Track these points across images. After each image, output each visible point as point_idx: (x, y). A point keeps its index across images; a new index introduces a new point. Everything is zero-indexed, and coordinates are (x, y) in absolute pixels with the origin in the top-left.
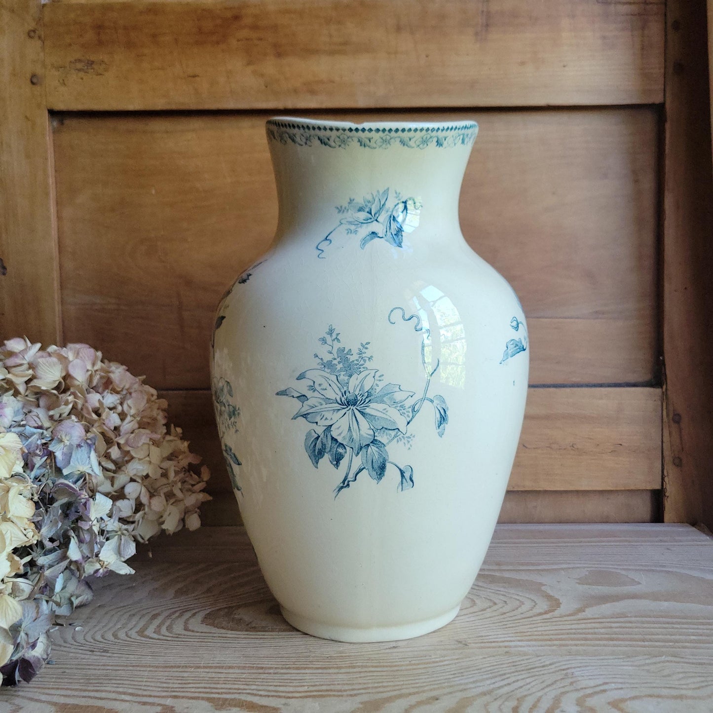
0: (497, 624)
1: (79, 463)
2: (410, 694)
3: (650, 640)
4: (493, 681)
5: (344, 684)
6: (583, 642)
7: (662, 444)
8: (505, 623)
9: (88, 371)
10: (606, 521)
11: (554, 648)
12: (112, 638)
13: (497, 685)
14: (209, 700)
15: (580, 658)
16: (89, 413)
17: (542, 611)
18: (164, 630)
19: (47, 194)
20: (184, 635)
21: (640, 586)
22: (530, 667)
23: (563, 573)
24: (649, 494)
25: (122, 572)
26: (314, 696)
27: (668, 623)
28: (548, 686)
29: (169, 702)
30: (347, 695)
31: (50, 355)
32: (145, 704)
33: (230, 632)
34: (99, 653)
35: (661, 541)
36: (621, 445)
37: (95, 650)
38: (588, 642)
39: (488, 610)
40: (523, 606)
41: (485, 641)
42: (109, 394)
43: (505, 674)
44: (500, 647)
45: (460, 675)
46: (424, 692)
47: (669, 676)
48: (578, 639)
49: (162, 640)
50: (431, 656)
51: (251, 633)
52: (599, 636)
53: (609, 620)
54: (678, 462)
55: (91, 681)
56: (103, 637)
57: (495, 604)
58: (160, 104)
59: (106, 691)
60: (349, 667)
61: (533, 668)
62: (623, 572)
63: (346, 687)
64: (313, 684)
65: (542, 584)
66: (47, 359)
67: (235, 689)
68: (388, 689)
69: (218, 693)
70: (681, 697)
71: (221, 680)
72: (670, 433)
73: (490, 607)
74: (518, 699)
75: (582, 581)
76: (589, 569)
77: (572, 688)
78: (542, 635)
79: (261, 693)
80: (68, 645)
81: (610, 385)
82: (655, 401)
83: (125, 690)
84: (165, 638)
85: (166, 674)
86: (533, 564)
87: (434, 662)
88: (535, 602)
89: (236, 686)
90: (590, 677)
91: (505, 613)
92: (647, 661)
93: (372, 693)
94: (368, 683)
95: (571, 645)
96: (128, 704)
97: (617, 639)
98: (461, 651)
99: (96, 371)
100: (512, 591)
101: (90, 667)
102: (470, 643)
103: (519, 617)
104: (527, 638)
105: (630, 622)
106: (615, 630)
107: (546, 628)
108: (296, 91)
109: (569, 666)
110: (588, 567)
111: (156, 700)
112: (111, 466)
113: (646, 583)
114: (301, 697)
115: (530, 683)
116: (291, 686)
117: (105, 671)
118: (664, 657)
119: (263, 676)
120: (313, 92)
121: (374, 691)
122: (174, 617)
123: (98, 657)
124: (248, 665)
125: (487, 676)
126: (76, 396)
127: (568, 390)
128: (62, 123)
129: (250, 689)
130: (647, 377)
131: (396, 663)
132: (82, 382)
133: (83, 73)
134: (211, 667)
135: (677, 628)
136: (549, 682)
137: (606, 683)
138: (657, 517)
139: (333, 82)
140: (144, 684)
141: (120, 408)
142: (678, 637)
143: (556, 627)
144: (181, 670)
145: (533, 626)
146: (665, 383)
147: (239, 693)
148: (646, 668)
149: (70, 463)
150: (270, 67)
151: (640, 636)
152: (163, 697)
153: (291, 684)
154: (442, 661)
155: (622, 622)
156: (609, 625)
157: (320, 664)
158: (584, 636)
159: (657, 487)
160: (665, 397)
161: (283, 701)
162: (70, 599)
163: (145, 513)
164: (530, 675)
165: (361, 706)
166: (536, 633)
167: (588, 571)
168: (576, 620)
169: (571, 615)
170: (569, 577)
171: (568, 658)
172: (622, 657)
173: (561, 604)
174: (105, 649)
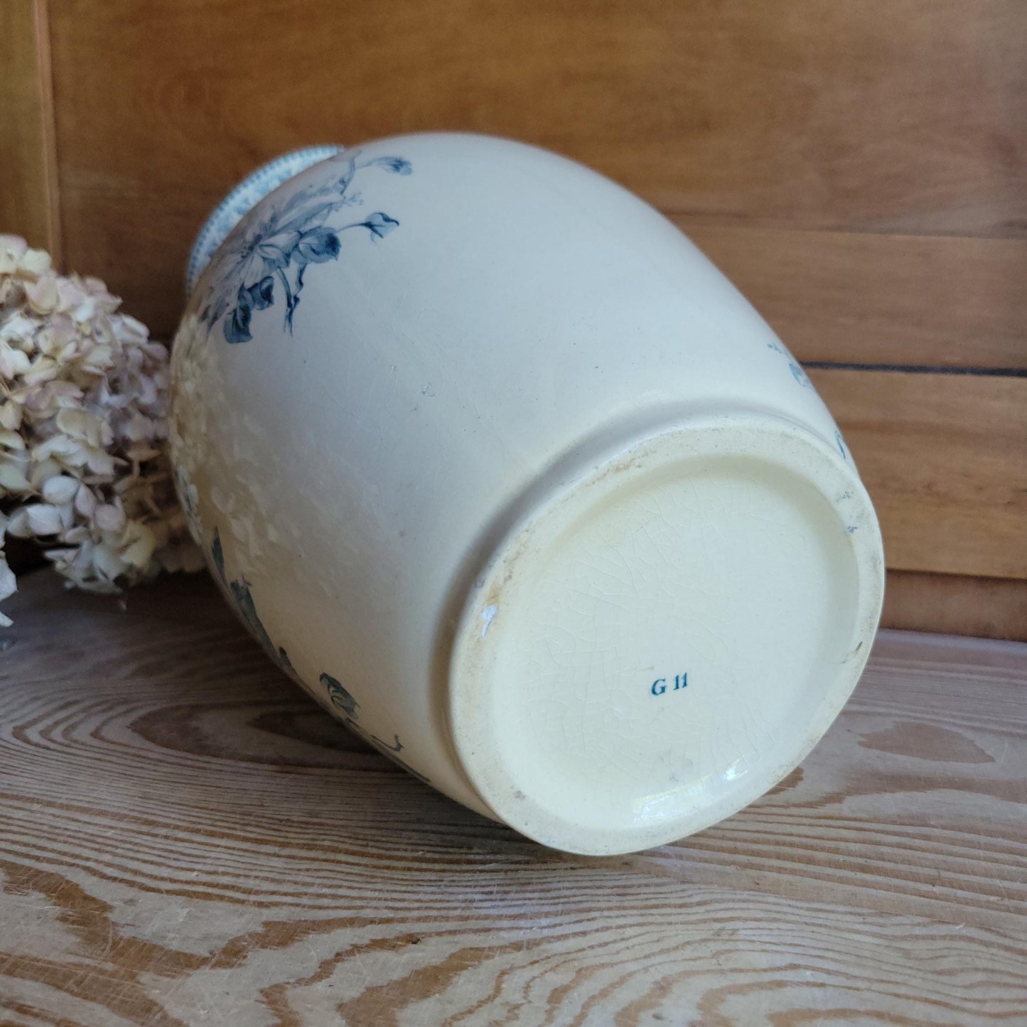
2: (372, 921)
3: (951, 884)
5: (267, 879)
10: (984, 633)
11: (731, 869)
13: (558, 931)
14: (11, 869)
15: (773, 900)
18: (59, 730)
20: (85, 745)
21: (989, 765)
22: (652, 902)
26: (191, 896)
27: (1010, 851)
28: (663, 951)
30: (254, 903)
38: (811, 868)
46: (401, 921)
47: (950, 973)
48: (792, 859)
49: (41, 746)
51: (190, 756)
52: (842, 858)
53: (882, 826)
60: (303, 846)
61: (656, 907)
62: (969, 735)
63: (266, 886)
64: (211, 870)
68: (338, 904)
69: (38, 859)
71: (64, 835)
74: (579, 971)
75: (872, 741)
76: (897, 719)
79: (109, 871)
84: (50, 744)
89: (77, 851)
90: (768, 947)
92: (917, 931)
93: (304, 906)
94: (311, 884)
95: (770, 869)
97: (878, 871)
105: (927, 838)
106: (884, 849)
110: (898, 716)
113: (1004, 761)
114: (168, 892)
115: (628, 939)
116: (170, 867)
118: (959, 927)
119: (140, 839)
122: (96, 709)
124: (133, 814)
125: (553, 908)
127: (930, 377)
129: (96, 861)
131: (398, 853)
134: (70, 808)
136: (673, 943)
137: (794, 967)
147: (73, 865)
148: (906, 945)
151: (933, 872)
153: (172, 864)
155: (908, 835)
156: (878, 837)
157: (257, 833)
158: (809, 853)
161: (132, 893)
165: (261, 930)
167: (895, 722)
168: (812, 818)
169: (810, 805)
170: (848, 730)
171: (745, 895)
172: (865, 911)
173: (801, 779)
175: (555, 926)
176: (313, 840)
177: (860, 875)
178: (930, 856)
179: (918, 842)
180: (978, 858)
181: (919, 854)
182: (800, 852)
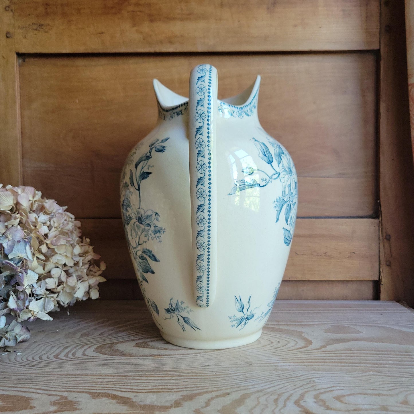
0: (272, 354)
1: (19, 252)
2: (213, 391)
3: (364, 363)
4: (265, 384)
5: (173, 385)
6: (323, 364)
7: (379, 253)
8: (277, 353)
9: (30, 200)
10: (345, 299)
11: (305, 367)
12: (38, 359)
13: (266, 387)
14: (90, 393)
15: (320, 372)
16: (29, 225)
17: (300, 347)
18: (70, 355)
20: (82, 358)
21: (361, 334)
22: (288, 377)
23: (316, 326)
24: (371, 283)
25: (45, 319)
26: (154, 392)
27: (376, 354)
28: (297, 388)
29: (65, 394)
30: (174, 391)
31: (7, 190)
32: (50, 395)
33: (110, 356)
34: (28, 367)
35: (377, 310)
36: (355, 253)
37: (26, 365)
39: (268, 346)
40: (289, 344)
41: (263, 363)
42: (43, 215)
43: (272, 381)
44: (272, 366)
45: (245, 381)
46: (221, 390)
47: (373, 383)
48: (320, 362)
49: (68, 360)
50: (228, 371)
51: (122, 357)
52: (333, 361)
53: (340, 352)
54: (389, 264)
55: (21, 382)
56: (33, 358)
57: (272, 343)
58: (81, 49)
59: (28, 388)
60: (178, 376)
61: (290, 378)
62: (353, 327)
63: (174, 387)
64: (155, 385)
65: (302, 332)
66: (5, 192)
67: (107, 387)
68: (200, 388)
69: (96, 390)
70: (379, 395)
71: (99, 383)
72: (384, 246)
73: (269, 344)
74: (278, 395)
75: (327, 331)
77: (312, 389)
78: (299, 360)
79: (122, 390)
80: (12, 363)
81: (348, 218)
82: (375, 227)
83: (40, 387)
84: (70, 359)
85: (67, 379)
86: (298, 322)
87: (231, 374)
88: (296, 342)
89: (108, 386)
90: (324, 383)
91: (277, 348)
92: (361, 375)
93: (190, 390)
94: (188, 385)
95: (315, 365)
96: (40, 395)
97: (344, 363)
98: (247, 368)
99: (36, 201)
100: (284, 336)
101: (22, 375)
102: (254, 364)
103: (286, 350)
104: (289, 361)
105: (353, 353)
106: (343, 357)
107: (301, 356)
108: (161, 42)
109: (313, 377)
111: (58, 393)
112: (42, 257)
113: (365, 332)
114: (145, 392)
115: (287, 386)
116: (141, 386)
117: (30, 377)
118: (371, 372)
119: (125, 381)
120: (171, 42)
121: (191, 389)
122: (77, 348)
123: (28, 369)
124: (117, 374)
125: (262, 382)
126: (21, 215)
127: (322, 220)
129: (116, 388)
130: (371, 213)
131: (207, 374)
132: (26, 207)
133: (37, 32)
134: (94, 375)
135: (381, 357)
136: (299, 385)
137: (334, 386)
138: (377, 297)
140: (52, 384)
141: (48, 223)
142: (381, 362)
143: (308, 356)
144: (76, 376)
145: (294, 355)
146: (381, 216)
147: (109, 390)
148: (360, 378)
149: (12, 251)
150: (146, 27)
152: (62, 391)
153: (141, 385)
155: (348, 353)
156: (340, 355)
157: (160, 375)
158: (324, 360)
159: (376, 278)
160: (380, 224)
161: (135, 394)
162: (15, 337)
163: (64, 287)
164: (288, 381)
165: (181, 397)
166: (295, 359)
167: (331, 325)
168: (320, 352)
169: (318, 349)
170: (319, 329)
171: (312, 372)
172: (346, 372)
173: (312, 343)
174: (33, 365)
175: (265, 386)
176: (180, 374)
177: (340, 364)
178: (356, 357)
180: (369, 357)
181: (353, 357)
182: (322, 361)
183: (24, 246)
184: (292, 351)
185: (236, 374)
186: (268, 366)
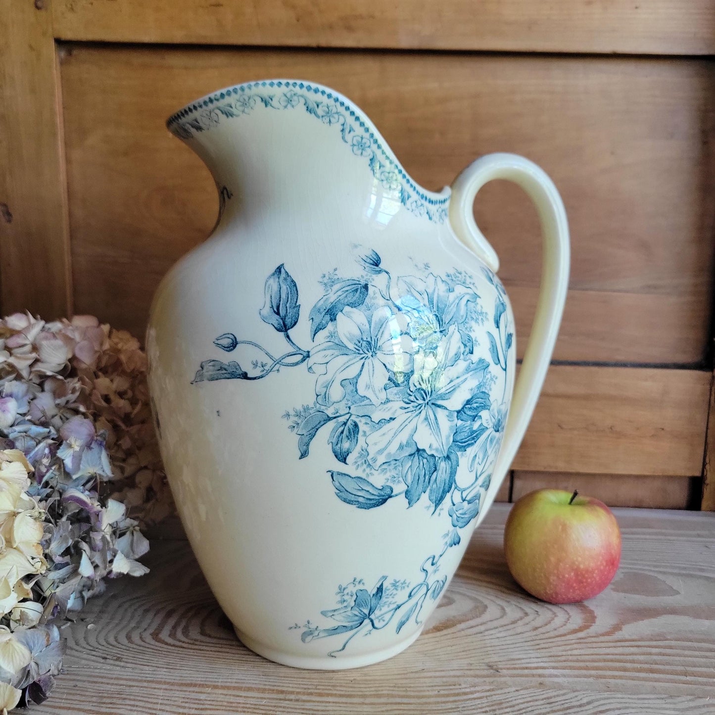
0: (529, 644)
1: (89, 465)
3: (694, 674)
6: (621, 673)
7: (707, 431)
8: (537, 642)
9: (95, 352)
10: (639, 505)
11: (591, 680)
12: (126, 642)
15: (620, 696)
16: (98, 400)
17: (576, 627)
18: (179, 633)
19: (55, 135)
20: (201, 642)
21: (678, 597)
22: (566, 706)
24: (687, 480)
25: (137, 574)
31: (54, 336)
34: (112, 662)
35: (699, 536)
36: (663, 429)
37: (108, 657)
38: (627, 674)
39: (520, 623)
40: (555, 618)
41: (517, 666)
42: (118, 377)
44: (533, 676)
48: (616, 669)
49: (178, 646)
50: (460, 685)
52: (639, 666)
53: (647, 643)
56: (116, 639)
57: (526, 614)
58: (179, 37)
62: (660, 576)
66: (51, 340)
73: (521, 619)
75: (617, 587)
78: (577, 661)
80: (81, 649)
81: (656, 366)
82: (704, 385)
85: (182, 694)
87: (465, 694)
88: (568, 614)
91: (537, 628)
92: (691, 704)
95: (609, 677)
97: (658, 671)
98: (491, 679)
102: (502, 669)
103: (552, 634)
104: (561, 664)
105: (671, 647)
106: (655, 657)
107: (582, 652)
108: (331, 27)
110: (623, 569)
113: (685, 593)
118: (708, 699)
119: (283, 703)
120: (349, 29)
122: (190, 615)
123: (112, 667)
124: (267, 687)
126: (83, 382)
128: (70, 53)
130: (697, 358)
131: (424, 694)
132: (90, 364)
134: (228, 688)
138: (694, 504)
139: (372, 17)
143: (592, 651)
144: (196, 689)
145: (568, 647)
149: (80, 468)
151: (682, 668)
154: (472, 693)
155: (662, 647)
156: (649, 650)
158: (622, 664)
159: (698, 474)
166: (570, 658)
167: (623, 573)
168: (613, 642)
169: (607, 634)
171: (606, 695)
172: (663, 696)
173: (596, 617)
174: (119, 656)
176: (376, 691)
177: (651, 675)
178: (677, 658)
179: (668, 651)
180: (697, 657)
181: (672, 658)
183: (98, 453)
184: (563, 638)
185: (475, 696)
186: (527, 676)
